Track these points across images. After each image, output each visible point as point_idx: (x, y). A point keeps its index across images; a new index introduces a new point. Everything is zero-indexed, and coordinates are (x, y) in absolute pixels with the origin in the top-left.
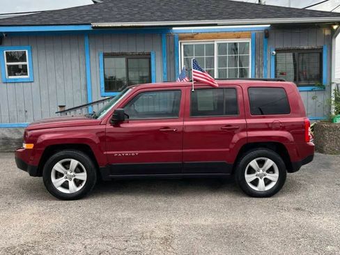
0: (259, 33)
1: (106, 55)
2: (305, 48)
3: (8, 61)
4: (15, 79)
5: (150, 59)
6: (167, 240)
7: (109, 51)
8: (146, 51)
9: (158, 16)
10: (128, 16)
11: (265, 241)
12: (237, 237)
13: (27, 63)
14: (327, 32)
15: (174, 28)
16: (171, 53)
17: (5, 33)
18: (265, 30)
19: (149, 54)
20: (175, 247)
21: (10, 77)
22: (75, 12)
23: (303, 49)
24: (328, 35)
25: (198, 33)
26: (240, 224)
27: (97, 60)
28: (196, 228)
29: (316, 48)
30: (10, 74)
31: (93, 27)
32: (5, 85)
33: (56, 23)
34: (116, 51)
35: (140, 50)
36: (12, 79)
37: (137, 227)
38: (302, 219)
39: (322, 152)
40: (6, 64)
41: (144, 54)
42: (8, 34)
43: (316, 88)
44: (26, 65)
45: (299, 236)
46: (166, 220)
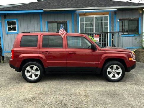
0: (112, 13)
1: (49, 22)
2: (132, 18)
3: (8, 25)
4: (11, 33)
5: (67, 24)
6: (86, 96)
7: (50, 20)
8: (65, 20)
9: (70, 6)
10: (57, 6)
11: (126, 96)
12: (114, 94)
13: (16, 26)
14: (141, 12)
15: (77, 11)
16: (75, 21)
17: (7, 13)
18: (115, 11)
19: (67, 22)
20: (91, 98)
21: (9, 32)
22: (35, 5)
23: (131, 19)
24: (141, 13)
25: (87, 13)
26: (114, 90)
27: (45, 24)
28: (96, 91)
29: (136, 18)
30: (9, 31)
31: (44, 11)
32: (7, 35)
33: (28, 9)
34: (53, 20)
35: (63, 20)
36: (10, 33)
37: (72, 91)
38: (138, 88)
39: (139, 61)
40: (8, 26)
41: (64, 22)
42: (8, 14)
43: (136, 35)
44: (16, 27)
45: (139, 94)
46: (83, 89)
